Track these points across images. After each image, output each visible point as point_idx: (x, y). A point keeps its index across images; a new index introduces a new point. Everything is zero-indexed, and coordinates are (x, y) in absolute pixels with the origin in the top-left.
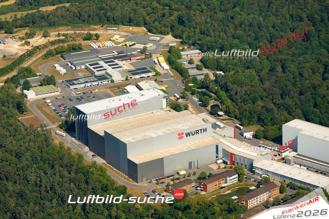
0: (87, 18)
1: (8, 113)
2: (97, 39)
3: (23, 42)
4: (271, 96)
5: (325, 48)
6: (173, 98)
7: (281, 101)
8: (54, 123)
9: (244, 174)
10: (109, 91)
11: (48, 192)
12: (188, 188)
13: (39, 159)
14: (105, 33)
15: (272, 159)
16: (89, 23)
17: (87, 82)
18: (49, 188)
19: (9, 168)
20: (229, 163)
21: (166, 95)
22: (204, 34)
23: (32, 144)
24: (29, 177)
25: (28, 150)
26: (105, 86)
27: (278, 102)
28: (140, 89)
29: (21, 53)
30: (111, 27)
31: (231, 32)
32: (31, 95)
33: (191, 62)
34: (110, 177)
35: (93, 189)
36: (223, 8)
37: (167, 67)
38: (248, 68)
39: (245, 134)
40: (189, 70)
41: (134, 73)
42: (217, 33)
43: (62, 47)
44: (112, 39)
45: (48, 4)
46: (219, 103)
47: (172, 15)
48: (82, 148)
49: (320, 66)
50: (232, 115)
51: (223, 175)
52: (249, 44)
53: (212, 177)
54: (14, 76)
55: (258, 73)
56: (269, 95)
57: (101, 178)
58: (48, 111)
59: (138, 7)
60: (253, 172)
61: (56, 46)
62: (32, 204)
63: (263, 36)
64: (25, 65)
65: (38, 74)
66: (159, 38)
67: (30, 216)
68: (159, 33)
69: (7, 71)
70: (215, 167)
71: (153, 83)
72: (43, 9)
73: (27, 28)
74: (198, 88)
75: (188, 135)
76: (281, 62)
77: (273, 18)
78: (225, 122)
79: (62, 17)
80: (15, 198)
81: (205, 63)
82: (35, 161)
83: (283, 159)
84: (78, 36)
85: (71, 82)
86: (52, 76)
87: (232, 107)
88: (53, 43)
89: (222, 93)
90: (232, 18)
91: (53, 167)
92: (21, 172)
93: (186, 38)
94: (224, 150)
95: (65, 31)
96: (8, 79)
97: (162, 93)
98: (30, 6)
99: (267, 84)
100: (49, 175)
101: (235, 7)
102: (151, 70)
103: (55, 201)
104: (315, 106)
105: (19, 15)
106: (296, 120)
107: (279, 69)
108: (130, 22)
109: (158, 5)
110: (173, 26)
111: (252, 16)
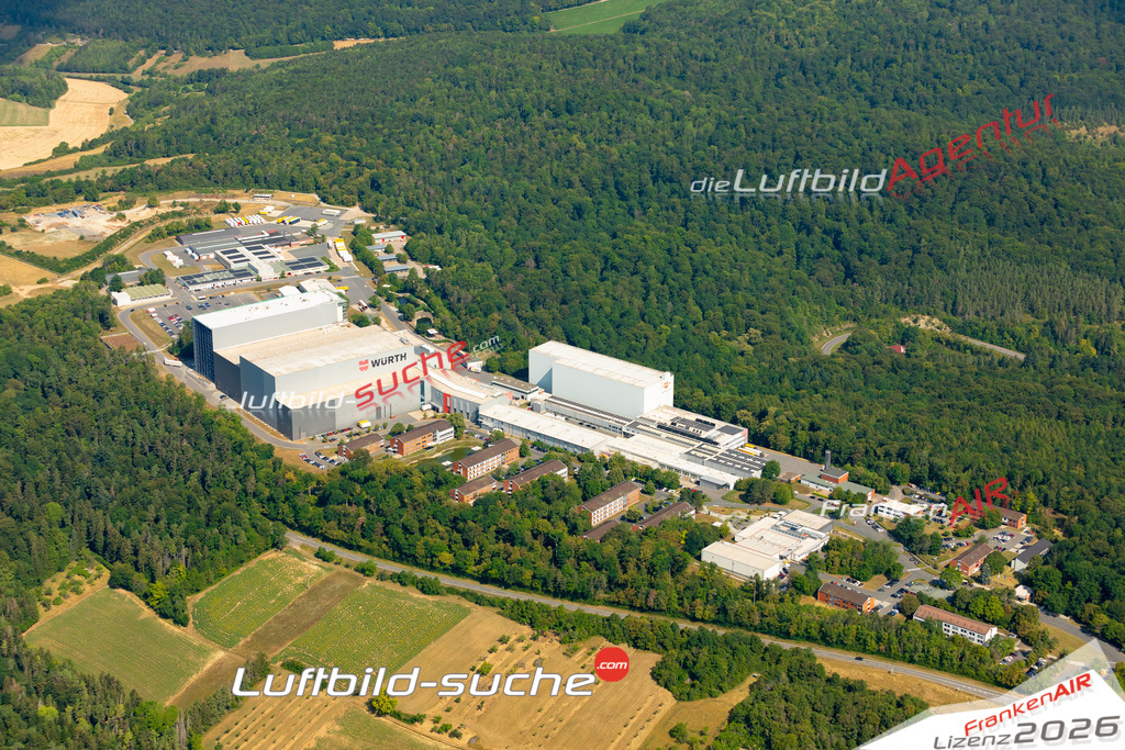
0: (221, 177)
1: (84, 327)
2: (237, 212)
3: (115, 214)
4: (514, 306)
5: (606, 230)
6: (356, 307)
7: (530, 313)
8: (159, 345)
9: (464, 427)
10: (252, 295)
11: (145, 454)
12: (373, 449)
13: (132, 401)
14: (251, 201)
15: (511, 404)
16: (225, 187)
17: (217, 280)
18: (147, 448)
19: (83, 416)
20: (441, 410)
21: (344, 301)
22: (412, 205)
23: (121, 377)
24: (116, 431)
25: (115, 386)
26: (248, 288)
27: (525, 315)
28: (302, 290)
29: (110, 233)
30: (261, 193)
31: (456, 204)
32: (123, 300)
33: (388, 250)
34: (246, 430)
35: (219, 449)
36: (445, 164)
37: (348, 257)
38: (480, 260)
39: (469, 365)
40: (385, 263)
41: (294, 265)
42: (433, 204)
43: (178, 223)
44: (261, 212)
45: (159, 155)
46: (430, 316)
47: (361, 174)
48: (204, 385)
49: (596, 258)
50: (451, 334)
51: (430, 428)
52: (484, 223)
53: (412, 431)
54: (96, 269)
55: (496, 268)
56: (511, 303)
57: (233, 431)
58: (150, 326)
59: (307, 161)
60: (479, 424)
61: (168, 222)
62: (117, 473)
63: (507, 209)
64: (116, 251)
65: (137, 267)
66: (338, 212)
67: (113, 492)
68: (339, 204)
69: (85, 261)
70: (418, 416)
71: (325, 282)
72: (150, 162)
73: (122, 192)
74: (398, 292)
75: (376, 363)
76: (534, 251)
77: (525, 182)
78: (438, 345)
79: (181, 175)
80: (90, 464)
81: (410, 253)
82: (124, 404)
83: (529, 404)
84: (205, 207)
85: (190, 280)
86: (159, 269)
87: (450, 321)
88: (163, 217)
89: (437, 300)
90: (459, 181)
91: (154, 414)
92: (102, 423)
93: (383, 211)
94: (434, 390)
95: (183, 197)
96: (86, 273)
97: (336, 297)
98: (128, 158)
99: (510, 286)
100: (148, 426)
101: (465, 162)
102: (323, 262)
103: (155, 468)
104: (586, 321)
105: (110, 171)
106: (551, 343)
107: (531, 262)
108: (293, 185)
109: (339, 158)
110: (363, 193)
111: (491, 177)
